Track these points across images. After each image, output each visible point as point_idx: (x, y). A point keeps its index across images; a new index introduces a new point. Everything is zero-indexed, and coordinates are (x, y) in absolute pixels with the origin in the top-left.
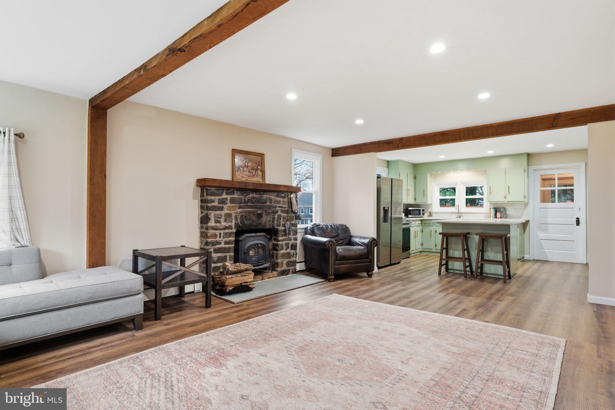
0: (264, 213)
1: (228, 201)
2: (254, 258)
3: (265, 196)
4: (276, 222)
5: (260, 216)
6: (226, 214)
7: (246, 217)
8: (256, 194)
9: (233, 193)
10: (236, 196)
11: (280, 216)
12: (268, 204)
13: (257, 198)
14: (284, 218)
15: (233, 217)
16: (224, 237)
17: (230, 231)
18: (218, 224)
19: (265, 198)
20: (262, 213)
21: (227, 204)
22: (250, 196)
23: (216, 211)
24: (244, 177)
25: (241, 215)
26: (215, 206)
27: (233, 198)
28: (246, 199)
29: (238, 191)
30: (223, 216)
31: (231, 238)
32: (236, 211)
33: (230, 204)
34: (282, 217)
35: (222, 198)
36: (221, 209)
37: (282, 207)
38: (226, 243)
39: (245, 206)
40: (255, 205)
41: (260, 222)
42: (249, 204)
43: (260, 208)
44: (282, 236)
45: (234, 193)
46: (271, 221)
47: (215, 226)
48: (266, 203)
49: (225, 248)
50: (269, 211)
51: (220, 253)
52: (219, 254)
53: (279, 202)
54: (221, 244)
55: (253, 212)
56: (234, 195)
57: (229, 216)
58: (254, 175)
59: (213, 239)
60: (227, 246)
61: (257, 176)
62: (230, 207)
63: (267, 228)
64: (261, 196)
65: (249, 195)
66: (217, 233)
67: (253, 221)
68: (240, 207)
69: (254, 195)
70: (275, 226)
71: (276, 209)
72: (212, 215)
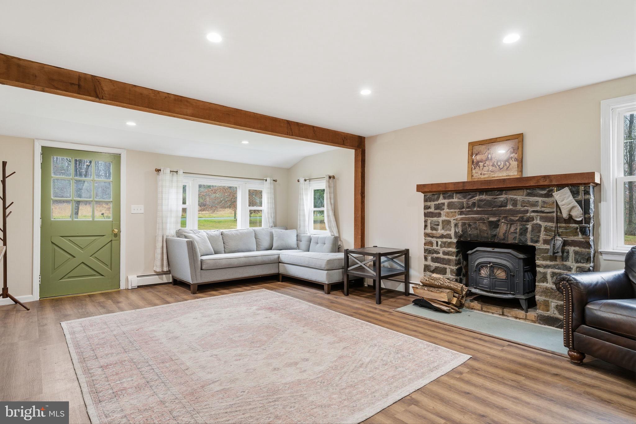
0: (503, 221)
1: (446, 207)
2: (485, 281)
3: (503, 197)
4: (529, 235)
5: (495, 225)
6: (443, 221)
7: (470, 225)
8: (486, 194)
9: (451, 197)
10: (455, 200)
11: (537, 228)
12: (509, 207)
13: (488, 201)
14: (546, 229)
15: (453, 225)
16: (441, 247)
17: (449, 240)
18: (434, 232)
19: (502, 199)
20: (499, 221)
21: (444, 209)
22: (477, 198)
23: (432, 217)
24: (484, 174)
25: (463, 223)
26: (430, 212)
27: (452, 202)
28: (470, 202)
29: (458, 193)
30: (441, 223)
31: (450, 249)
32: (456, 218)
33: (448, 210)
34: (543, 229)
35: (437, 203)
36: (439, 215)
37: (542, 212)
38: (445, 253)
39: (469, 211)
40: (485, 209)
41: (494, 233)
42: (475, 209)
43: (494, 214)
44: (544, 259)
45: (453, 196)
46: (518, 233)
47: (431, 233)
48: (506, 206)
49: (444, 259)
50: (512, 218)
51: (438, 263)
52: (436, 264)
53: (535, 204)
54: (439, 253)
55: (481, 219)
56: (453, 199)
57: (446, 223)
58: (501, 169)
59: (428, 247)
60: (446, 257)
61: (507, 168)
62: (448, 213)
63: (510, 242)
64: (495, 197)
65: (475, 197)
66: (433, 241)
67: (481, 231)
68: (461, 213)
69: (484, 197)
70: (526, 241)
71: (528, 214)
72: (429, 222)
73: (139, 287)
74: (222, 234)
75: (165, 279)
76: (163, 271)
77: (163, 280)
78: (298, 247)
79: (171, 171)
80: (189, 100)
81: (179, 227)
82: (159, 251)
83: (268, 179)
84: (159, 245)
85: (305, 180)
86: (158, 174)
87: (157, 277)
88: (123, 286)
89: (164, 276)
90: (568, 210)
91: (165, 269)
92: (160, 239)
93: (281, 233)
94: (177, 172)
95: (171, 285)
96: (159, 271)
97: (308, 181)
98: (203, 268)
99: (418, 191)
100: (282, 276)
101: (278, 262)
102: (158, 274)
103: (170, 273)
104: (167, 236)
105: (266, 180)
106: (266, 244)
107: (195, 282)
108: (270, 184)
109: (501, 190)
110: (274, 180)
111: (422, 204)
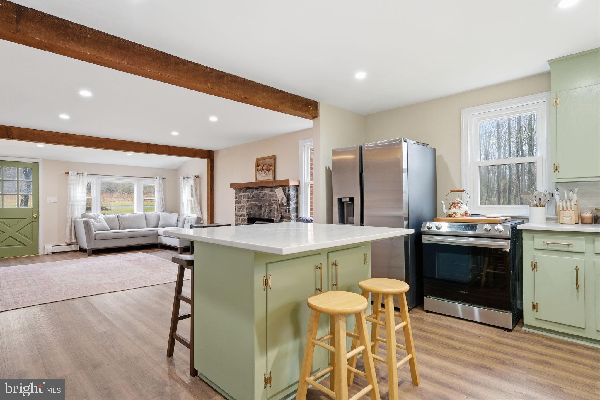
1: (243, 197)
3: (263, 192)
5: (260, 208)
7: (251, 208)
9: (245, 191)
10: (246, 193)
11: (274, 208)
13: (258, 194)
14: (277, 210)
15: (245, 209)
16: (242, 221)
17: (244, 218)
18: (239, 213)
20: (262, 206)
21: (242, 199)
22: (254, 192)
23: (238, 204)
24: (261, 178)
25: (249, 207)
26: (237, 201)
27: (245, 195)
28: (251, 195)
30: (241, 208)
31: (245, 223)
32: (246, 204)
33: (244, 199)
35: (240, 195)
36: (240, 202)
39: (251, 200)
41: (260, 213)
42: (253, 199)
43: (260, 202)
48: (264, 197)
50: (266, 204)
53: (272, 196)
55: (255, 204)
57: (243, 207)
58: (267, 175)
61: (269, 175)
62: (243, 201)
64: (260, 192)
66: (239, 218)
68: (248, 201)
69: (256, 192)
70: (271, 217)
71: (271, 202)
72: (237, 206)
73: (53, 253)
74: (118, 217)
75: (74, 248)
76: (71, 242)
77: (72, 249)
78: (177, 225)
79: (77, 174)
80: (72, 135)
81: (84, 211)
82: (68, 228)
83: (158, 178)
84: (69, 224)
85: (184, 178)
86: (68, 176)
87: (67, 246)
88: (41, 252)
89: (73, 246)
90: (281, 199)
91: (74, 241)
92: (69, 220)
93: (166, 215)
94: (83, 174)
95: (78, 252)
96: (69, 242)
97: (186, 179)
98: (96, 238)
99: (231, 187)
100: (160, 245)
101: (157, 235)
102: (68, 244)
103: (77, 244)
104: (75, 218)
105: (156, 178)
106: (154, 223)
107: (90, 248)
108: (159, 181)
109: (263, 188)
110: (162, 178)
111: (234, 195)
